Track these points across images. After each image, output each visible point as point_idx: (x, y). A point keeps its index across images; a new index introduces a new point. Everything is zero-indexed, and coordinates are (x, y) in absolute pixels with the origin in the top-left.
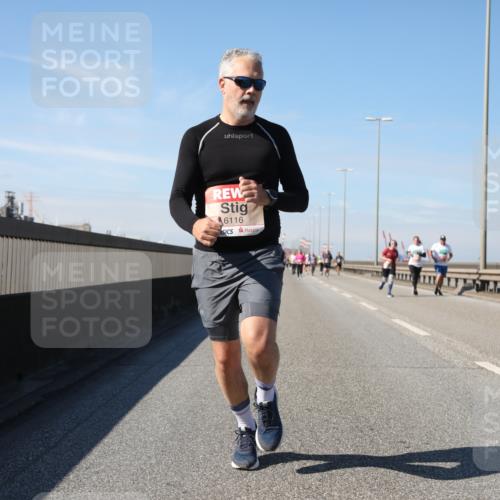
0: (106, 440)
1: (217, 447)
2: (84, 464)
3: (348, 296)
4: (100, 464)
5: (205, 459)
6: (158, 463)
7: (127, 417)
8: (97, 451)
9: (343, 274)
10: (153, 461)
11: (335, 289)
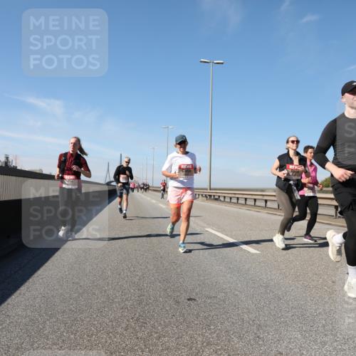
0: (46, 264)
1: (95, 267)
2: (36, 275)
3: (154, 201)
4: (43, 275)
5: (90, 272)
6: (69, 274)
7: (56, 254)
8: (42, 269)
9: (150, 191)
10: (67, 273)
11: (149, 199)
